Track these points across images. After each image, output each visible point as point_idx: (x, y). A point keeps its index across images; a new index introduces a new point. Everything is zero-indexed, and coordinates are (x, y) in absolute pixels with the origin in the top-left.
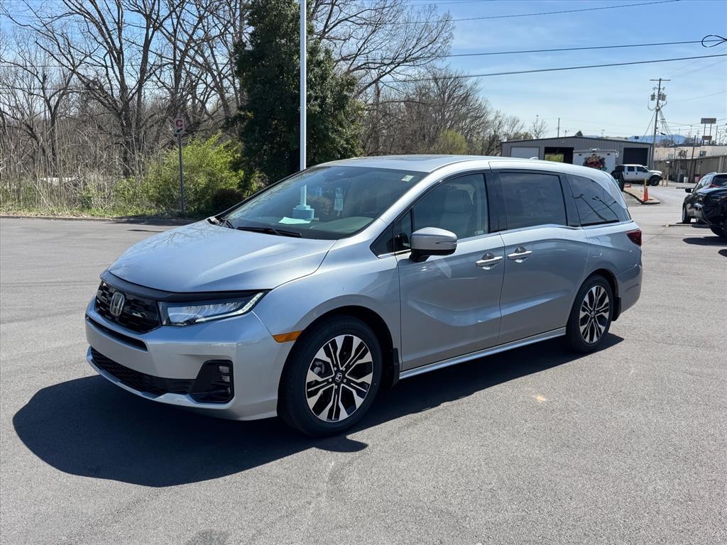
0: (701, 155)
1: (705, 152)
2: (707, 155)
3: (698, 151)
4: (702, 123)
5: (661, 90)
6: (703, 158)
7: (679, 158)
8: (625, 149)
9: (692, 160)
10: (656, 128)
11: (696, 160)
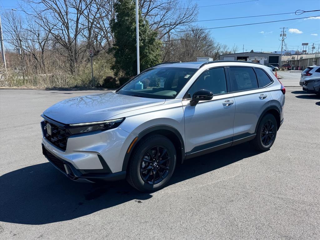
0: (301, 58)
1: (302, 57)
2: (303, 58)
3: (299, 57)
4: (302, 45)
5: (284, 32)
6: (302, 60)
7: (292, 60)
8: (269, 57)
9: (297, 60)
10: (282, 48)
11: (299, 60)
